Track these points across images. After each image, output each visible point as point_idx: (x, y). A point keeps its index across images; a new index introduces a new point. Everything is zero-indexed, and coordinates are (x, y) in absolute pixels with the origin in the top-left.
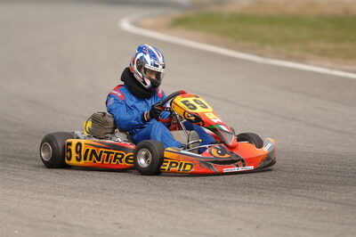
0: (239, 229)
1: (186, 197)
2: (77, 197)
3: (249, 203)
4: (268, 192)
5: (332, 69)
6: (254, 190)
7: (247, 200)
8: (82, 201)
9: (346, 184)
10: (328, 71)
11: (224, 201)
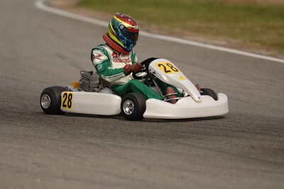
0: (134, 170)
1: (91, 144)
2: (4, 141)
3: (142, 149)
4: (157, 140)
5: (205, 43)
6: (145, 138)
7: (140, 147)
8: (8, 145)
9: (218, 135)
10: (202, 45)
11: (121, 147)
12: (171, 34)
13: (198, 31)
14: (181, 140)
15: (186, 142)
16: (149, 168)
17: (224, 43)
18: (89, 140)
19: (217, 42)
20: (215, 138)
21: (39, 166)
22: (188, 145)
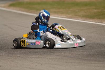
14: (52, 54)
15: (54, 54)
17: (65, 16)
18: (18, 56)
19: (62, 16)
22: (55, 55)
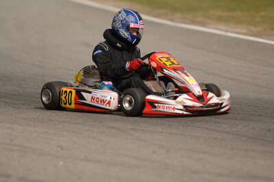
12: (193, 22)
13: (220, 19)
16: (168, 151)
20: (233, 121)
21: (62, 149)
